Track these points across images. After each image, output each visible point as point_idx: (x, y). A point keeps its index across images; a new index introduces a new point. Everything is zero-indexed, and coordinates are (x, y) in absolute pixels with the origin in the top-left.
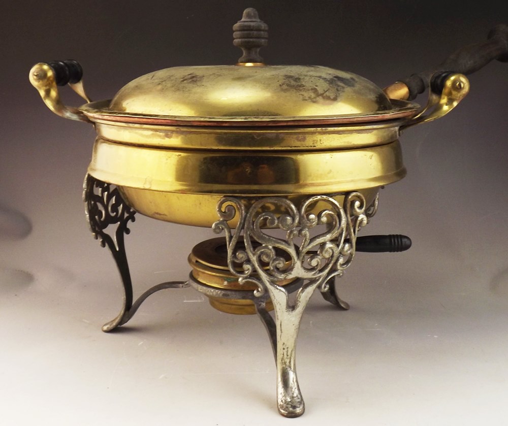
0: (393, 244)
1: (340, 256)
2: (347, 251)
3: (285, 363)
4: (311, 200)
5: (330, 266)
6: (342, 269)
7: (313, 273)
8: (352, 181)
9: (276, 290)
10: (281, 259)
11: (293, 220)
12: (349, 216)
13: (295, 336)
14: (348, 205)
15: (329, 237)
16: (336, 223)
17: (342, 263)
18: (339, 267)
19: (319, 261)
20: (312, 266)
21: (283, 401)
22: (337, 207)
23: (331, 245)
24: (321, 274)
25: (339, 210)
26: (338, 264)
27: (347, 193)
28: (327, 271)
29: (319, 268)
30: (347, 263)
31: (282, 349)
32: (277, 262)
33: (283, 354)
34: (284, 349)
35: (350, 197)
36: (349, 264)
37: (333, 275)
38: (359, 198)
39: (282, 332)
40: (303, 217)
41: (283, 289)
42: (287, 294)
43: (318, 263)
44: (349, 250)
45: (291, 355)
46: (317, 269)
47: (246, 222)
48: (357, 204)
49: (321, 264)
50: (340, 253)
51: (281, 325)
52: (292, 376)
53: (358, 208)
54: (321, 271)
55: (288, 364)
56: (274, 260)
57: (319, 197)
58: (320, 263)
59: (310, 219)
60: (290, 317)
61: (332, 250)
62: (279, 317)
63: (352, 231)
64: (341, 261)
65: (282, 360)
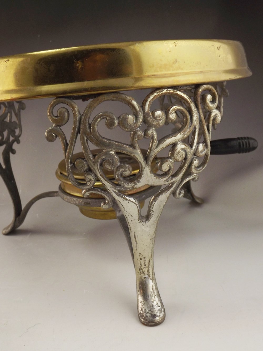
0: (242, 146)
1: (193, 158)
2: (202, 152)
3: (143, 272)
4: (156, 94)
5: (184, 169)
6: (197, 172)
7: (165, 179)
8: (201, 72)
9: (125, 201)
10: (127, 165)
11: (137, 117)
12: (201, 111)
13: (152, 246)
14: (199, 99)
15: (179, 136)
16: (187, 120)
17: (197, 166)
18: (194, 170)
19: (171, 165)
20: (163, 171)
21: (143, 310)
22: (187, 102)
23: (183, 146)
24: (174, 179)
25: (189, 105)
26: (193, 167)
27: (197, 86)
28: (180, 175)
29: (171, 173)
30: (202, 164)
31: (139, 259)
32: (122, 170)
33: (141, 264)
34: (141, 259)
35: (200, 90)
36: (205, 166)
37: (188, 179)
38: (210, 91)
39: (137, 243)
40: (148, 114)
41: (132, 199)
42: (137, 203)
43: (170, 167)
44: (204, 150)
45: (149, 264)
46: (169, 174)
47: (81, 125)
48: (209, 97)
49: (173, 169)
50: (194, 154)
51: (135, 236)
52: (151, 284)
53: (210, 102)
54: (174, 176)
55: (146, 272)
56: (119, 168)
57: (165, 91)
58: (172, 167)
59: (157, 117)
60: (143, 227)
61: (185, 151)
62: (132, 229)
63: (206, 128)
64: (196, 162)
65: (140, 270)
